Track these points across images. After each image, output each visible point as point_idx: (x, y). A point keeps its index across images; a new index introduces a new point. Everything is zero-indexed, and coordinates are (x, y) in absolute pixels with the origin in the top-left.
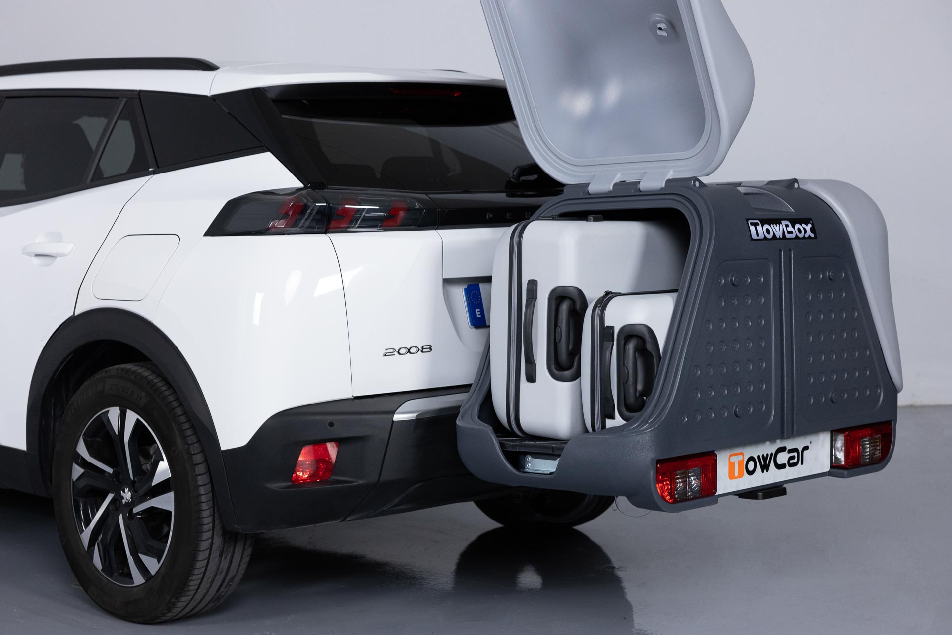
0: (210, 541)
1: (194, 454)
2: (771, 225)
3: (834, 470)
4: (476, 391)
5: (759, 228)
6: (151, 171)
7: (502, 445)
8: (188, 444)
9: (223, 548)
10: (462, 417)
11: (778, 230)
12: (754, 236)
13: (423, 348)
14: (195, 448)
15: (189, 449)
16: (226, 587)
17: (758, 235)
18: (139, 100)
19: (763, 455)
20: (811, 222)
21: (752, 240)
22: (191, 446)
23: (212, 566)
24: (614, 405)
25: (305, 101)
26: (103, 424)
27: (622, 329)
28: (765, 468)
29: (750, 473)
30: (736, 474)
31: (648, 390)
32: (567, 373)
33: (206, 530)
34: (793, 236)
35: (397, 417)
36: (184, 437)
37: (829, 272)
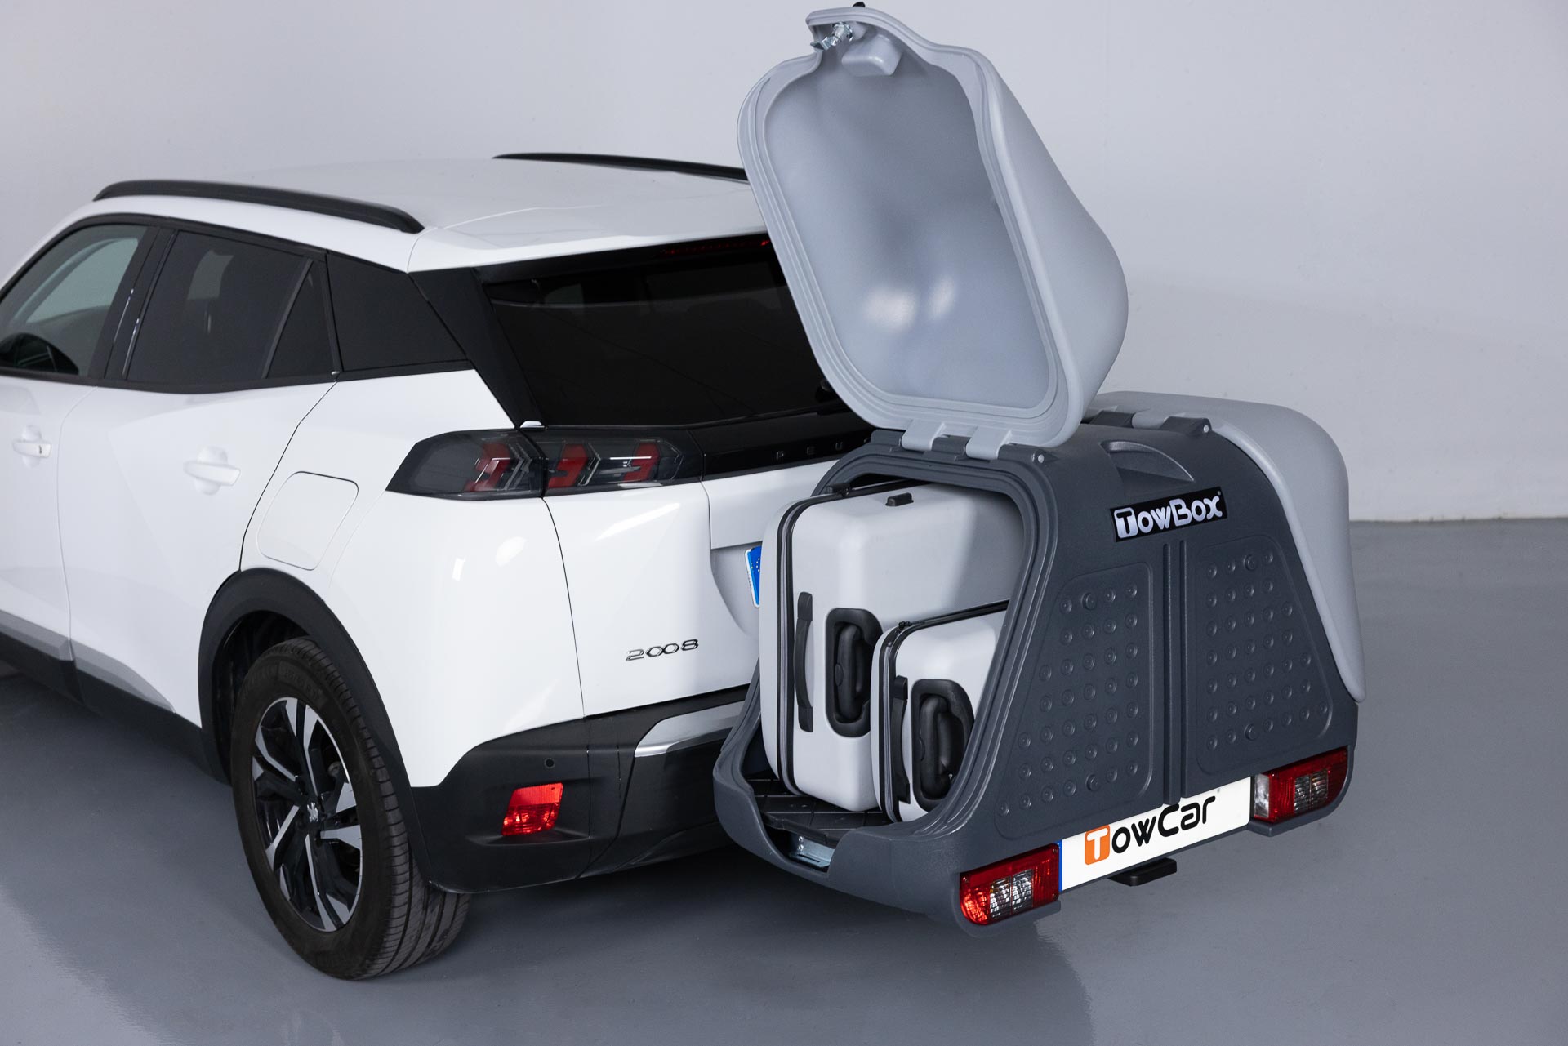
0: (407, 894)
1: (382, 782)
2: (1152, 511)
3: (1254, 824)
4: (743, 725)
5: (1131, 519)
6: (335, 375)
7: (765, 819)
8: (374, 768)
9: (428, 899)
10: (720, 766)
11: (1161, 517)
12: (1122, 532)
13: (684, 644)
14: (382, 775)
15: (375, 773)
16: (439, 941)
17: (1128, 530)
18: (325, 265)
19: (1140, 823)
20: (1219, 493)
21: (1118, 539)
22: (379, 772)
23: (414, 923)
24: (909, 785)
25: (535, 282)
26: (280, 714)
27: (919, 684)
28: (1143, 838)
29: (1119, 850)
30: (1097, 855)
31: (955, 765)
32: (853, 726)
33: (402, 881)
34: (1187, 521)
35: (641, 751)
36: (370, 759)
37: (1247, 559)
